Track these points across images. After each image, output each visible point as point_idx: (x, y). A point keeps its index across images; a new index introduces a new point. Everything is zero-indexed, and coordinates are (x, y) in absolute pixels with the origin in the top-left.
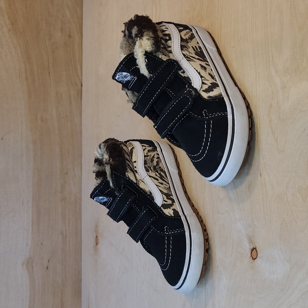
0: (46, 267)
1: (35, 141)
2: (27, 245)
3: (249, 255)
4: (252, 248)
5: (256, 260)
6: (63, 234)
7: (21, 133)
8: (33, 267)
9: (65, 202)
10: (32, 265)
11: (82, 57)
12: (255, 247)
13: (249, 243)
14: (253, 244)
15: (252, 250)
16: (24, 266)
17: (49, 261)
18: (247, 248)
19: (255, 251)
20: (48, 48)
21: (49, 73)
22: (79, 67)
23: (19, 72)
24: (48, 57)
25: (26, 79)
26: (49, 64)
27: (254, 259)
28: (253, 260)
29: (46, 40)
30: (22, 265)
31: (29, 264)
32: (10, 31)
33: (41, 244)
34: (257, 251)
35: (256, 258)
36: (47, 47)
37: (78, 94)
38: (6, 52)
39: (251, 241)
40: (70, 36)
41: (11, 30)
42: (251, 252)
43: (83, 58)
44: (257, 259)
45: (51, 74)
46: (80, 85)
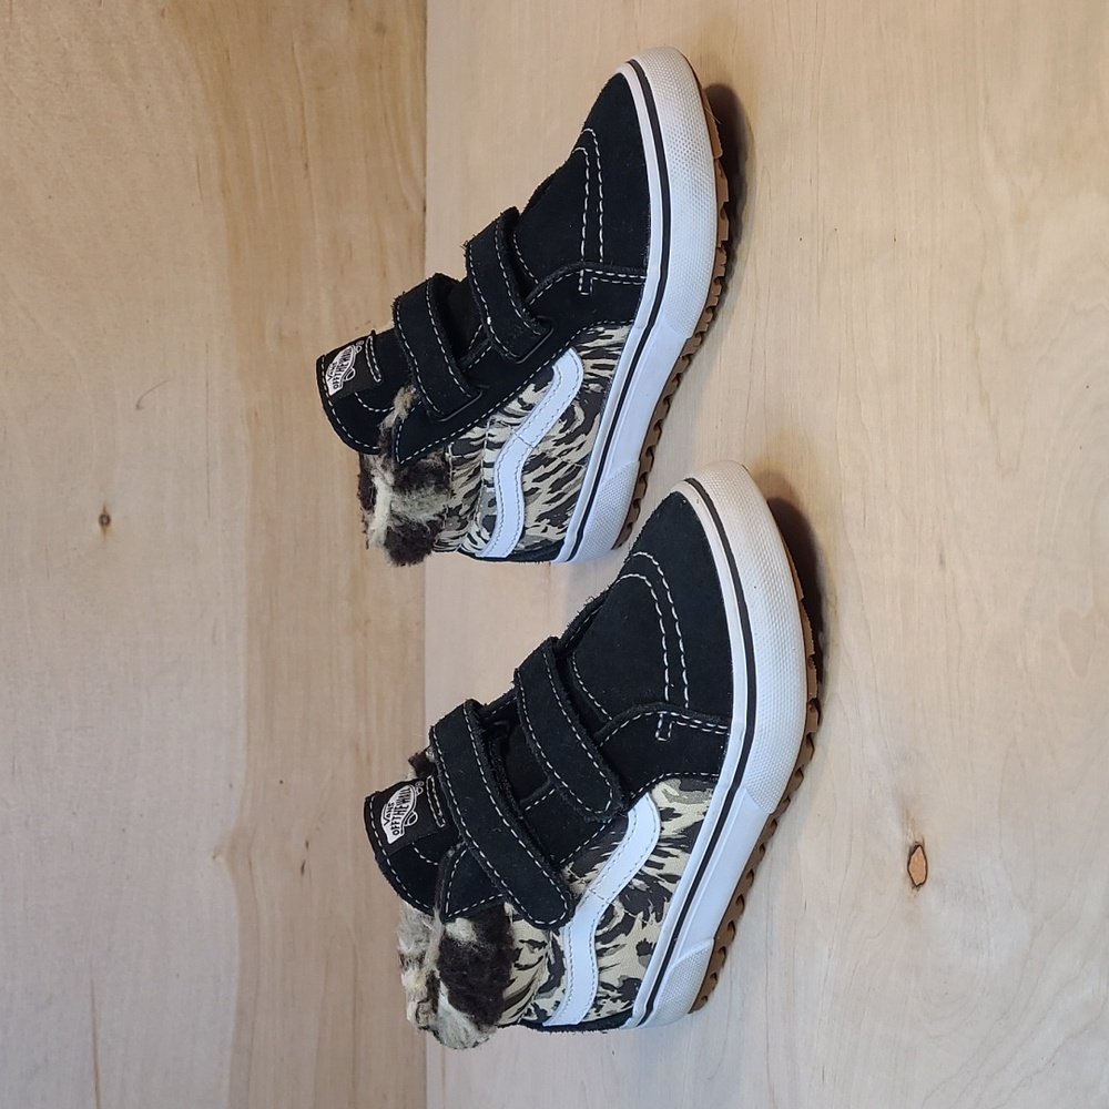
0: (300, 866)
1: (256, 415)
2: (231, 786)
3: (902, 870)
4: (911, 842)
5: (922, 888)
6: (357, 750)
7: (207, 384)
8: (250, 863)
9: (365, 635)
10: (249, 859)
11: (426, 105)
12: (919, 840)
13: (903, 824)
14: (913, 829)
15: (912, 853)
16: (221, 859)
17: (307, 844)
18: (896, 840)
19: (921, 854)
20: (302, 74)
21: (306, 166)
22: (413, 141)
23: (198, 166)
24: (302, 108)
25: (223, 192)
26: (304, 133)
27: (917, 886)
28: (915, 891)
29: (295, 46)
30: (214, 857)
31: (238, 850)
32: (163, 15)
33: (281, 782)
34: (925, 857)
35: (922, 884)
36: (298, 72)
37: (410, 240)
38: (149, 92)
39: (908, 818)
40: (380, 29)
41: (167, 11)
42: (906, 858)
43: (428, 107)
44: (925, 885)
45: (311, 169)
46: (416, 208)
